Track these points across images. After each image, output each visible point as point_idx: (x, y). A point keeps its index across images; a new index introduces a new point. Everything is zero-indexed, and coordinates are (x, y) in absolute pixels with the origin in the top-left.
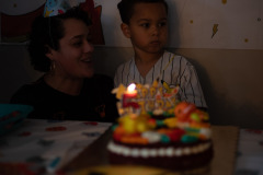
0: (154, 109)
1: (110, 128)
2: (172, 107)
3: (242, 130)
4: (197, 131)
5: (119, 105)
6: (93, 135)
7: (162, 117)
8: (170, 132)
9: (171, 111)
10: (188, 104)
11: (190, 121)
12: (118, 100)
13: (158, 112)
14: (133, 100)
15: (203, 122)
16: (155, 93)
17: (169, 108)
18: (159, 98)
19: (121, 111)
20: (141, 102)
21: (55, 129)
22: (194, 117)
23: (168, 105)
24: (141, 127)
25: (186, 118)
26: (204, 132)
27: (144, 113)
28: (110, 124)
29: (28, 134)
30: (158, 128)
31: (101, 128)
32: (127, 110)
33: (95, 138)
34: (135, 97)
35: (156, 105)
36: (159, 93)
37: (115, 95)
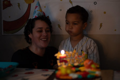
0: (74, 63)
1: (54, 72)
2: (82, 62)
3: (115, 72)
4: (94, 72)
5: (58, 61)
6: (46, 75)
7: (78, 67)
8: (82, 73)
9: (82, 64)
10: (90, 60)
11: (91, 68)
12: (58, 59)
13: (76, 64)
14: (65, 59)
15: (97, 68)
16: (74, 55)
17: (81, 62)
18: (76, 58)
19: (59, 64)
20: (68, 60)
21: (29, 73)
22: (93, 66)
23: (81, 61)
24: (69, 71)
25: (89, 67)
26: (98, 73)
27: (70, 65)
28: (54, 70)
29: (16, 76)
30: (76, 72)
31: (50, 72)
32: (62, 63)
33: (47, 77)
34: (65, 57)
35: (75, 61)
36: (76, 55)
37: (56, 57)
